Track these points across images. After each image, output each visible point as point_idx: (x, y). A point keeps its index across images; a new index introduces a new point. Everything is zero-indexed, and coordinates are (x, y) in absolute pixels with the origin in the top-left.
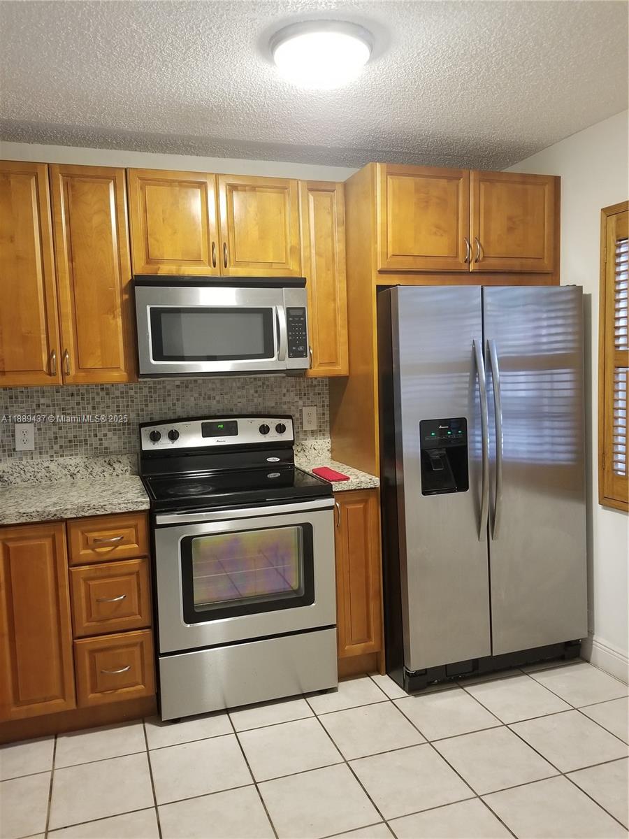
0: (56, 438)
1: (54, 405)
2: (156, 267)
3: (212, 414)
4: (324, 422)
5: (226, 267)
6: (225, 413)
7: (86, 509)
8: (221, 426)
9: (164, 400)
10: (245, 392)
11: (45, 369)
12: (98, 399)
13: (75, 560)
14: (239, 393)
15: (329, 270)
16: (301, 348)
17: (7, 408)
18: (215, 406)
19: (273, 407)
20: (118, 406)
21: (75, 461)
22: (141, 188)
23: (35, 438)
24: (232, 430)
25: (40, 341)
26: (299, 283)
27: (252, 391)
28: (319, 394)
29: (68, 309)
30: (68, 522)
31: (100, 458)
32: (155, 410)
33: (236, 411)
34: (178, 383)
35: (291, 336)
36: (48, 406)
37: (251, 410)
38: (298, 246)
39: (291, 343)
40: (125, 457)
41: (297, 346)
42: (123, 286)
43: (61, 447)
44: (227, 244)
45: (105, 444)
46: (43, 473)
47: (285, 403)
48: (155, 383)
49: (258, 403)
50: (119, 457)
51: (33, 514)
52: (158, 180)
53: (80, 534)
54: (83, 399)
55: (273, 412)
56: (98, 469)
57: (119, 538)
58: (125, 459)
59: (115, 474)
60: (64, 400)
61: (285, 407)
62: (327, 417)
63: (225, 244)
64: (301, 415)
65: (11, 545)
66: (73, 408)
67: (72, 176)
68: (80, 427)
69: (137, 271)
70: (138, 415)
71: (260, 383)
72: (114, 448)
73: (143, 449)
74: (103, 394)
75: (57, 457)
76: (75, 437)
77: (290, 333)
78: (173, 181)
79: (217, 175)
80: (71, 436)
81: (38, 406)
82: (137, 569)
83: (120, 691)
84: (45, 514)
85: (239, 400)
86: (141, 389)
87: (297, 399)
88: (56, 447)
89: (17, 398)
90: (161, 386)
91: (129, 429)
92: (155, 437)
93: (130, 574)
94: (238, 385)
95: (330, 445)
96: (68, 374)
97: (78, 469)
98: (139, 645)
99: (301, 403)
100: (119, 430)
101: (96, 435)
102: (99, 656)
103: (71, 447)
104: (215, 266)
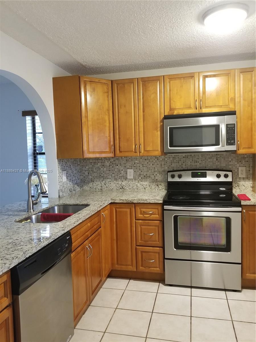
0: (140, 175)
1: (140, 163)
2: (173, 112)
3: (197, 168)
4: (249, 174)
5: (201, 109)
6: (203, 168)
7: (141, 200)
8: (200, 174)
9: (178, 162)
10: (212, 160)
11: (134, 151)
12: (154, 161)
13: (137, 218)
14: (209, 160)
15: (249, 106)
16: (232, 141)
17: (125, 164)
18: (198, 166)
19: (224, 167)
20: (161, 164)
21: (146, 183)
22: (169, 82)
23: (133, 175)
24: (204, 175)
25: (133, 141)
26: (233, 113)
27: (215, 160)
28: (247, 161)
29: (142, 129)
30: (136, 204)
31: (154, 183)
32: (175, 166)
33: (208, 168)
34: (184, 156)
35: (228, 136)
36: (138, 163)
37: (214, 167)
38: (234, 97)
39: (228, 139)
40: (163, 183)
41: (231, 140)
42: (161, 119)
43: (142, 178)
44: (202, 100)
45: (156, 178)
46: (135, 187)
47: (230, 165)
48: (175, 156)
49: (217, 165)
50: (161, 183)
51: (124, 200)
52: (175, 78)
53: (139, 209)
54: (149, 161)
55: (224, 169)
56: (153, 187)
57: (152, 212)
58: (163, 184)
59: (159, 189)
60: (143, 161)
61: (230, 167)
62: (251, 172)
63: (201, 100)
64: (238, 170)
65: (118, 210)
66: (146, 164)
67: (145, 81)
68: (148, 171)
69: (166, 114)
70: (168, 168)
71: (219, 156)
72: (159, 179)
73: (168, 181)
74: (156, 159)
75: (140, 181)
76: (146, 175)
77: (228, 135)
78: (181, 78)
79: (199, 73)
80: (145, 174)
81: (135, 163)
82: (158, 224)
83: (151, 268)
84: (128, 201)
85: (209, 163)
86: (170, 158)
87: (236, 163)
88: (140, 178)
89: (128, 160)
90: (177, 157)
91: (165, 173)
92: (173, 176)
93: (156, 226)
94: (209, 157)
95: (252, 184)
96: (141, 152)
97: (147, 186)
98: (158, 253)
99: (238, 165)
100: (161, 173)
101: (153, 175)
102: (144, 254)
103: (145, 178)
104: (196, 109)
